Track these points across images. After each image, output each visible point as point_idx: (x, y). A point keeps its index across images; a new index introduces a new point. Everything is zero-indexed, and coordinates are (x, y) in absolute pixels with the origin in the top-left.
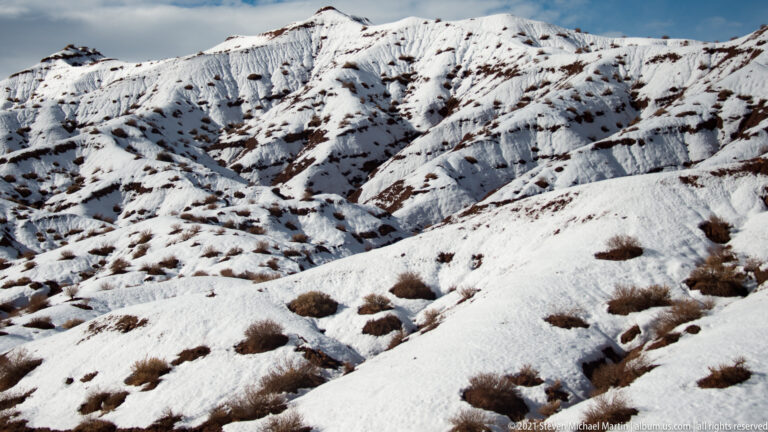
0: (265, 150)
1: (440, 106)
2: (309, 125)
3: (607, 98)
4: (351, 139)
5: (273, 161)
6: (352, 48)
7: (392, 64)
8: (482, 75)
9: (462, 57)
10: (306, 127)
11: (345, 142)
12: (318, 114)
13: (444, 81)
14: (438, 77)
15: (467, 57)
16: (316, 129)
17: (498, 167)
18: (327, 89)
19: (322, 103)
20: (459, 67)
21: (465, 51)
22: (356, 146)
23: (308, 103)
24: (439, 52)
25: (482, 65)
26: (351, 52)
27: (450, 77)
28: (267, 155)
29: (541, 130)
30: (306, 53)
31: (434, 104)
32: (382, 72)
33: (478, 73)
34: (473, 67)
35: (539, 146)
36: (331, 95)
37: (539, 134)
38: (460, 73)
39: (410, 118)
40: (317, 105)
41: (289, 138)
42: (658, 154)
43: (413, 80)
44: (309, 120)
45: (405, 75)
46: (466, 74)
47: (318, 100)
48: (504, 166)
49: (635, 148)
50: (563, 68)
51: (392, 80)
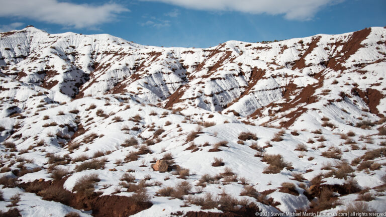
0: (31, 77)
1: (92, 65)
2: (46, 68)
3: (176, 64)
4: (69, 74)
5: (35, 81)
6: (46, 41)
7: (67, 48)
8: (105, 55)
9: (95, 48)
10: (44, 69)
11: (67, 75)
12: (47, 64)
13: (91, 56)
14: (88, 54)
15: (97, 47)
16: (49, 70)
17: (155, 86)
18: (49, 55)
19: (48, 60)
20: (94, 51)
21: (95, 46)
22: (71, 77)
23: (43, 60)
24: (85, 45)
25: (104, 51)
26: (46, 43)
27: (92, 54)
28: (33, 79)
29: (164, 74)
30: (26, 42)
31: (89, 64)
32: (65, 51)
33: (103, 54)
34: (100, 51)
35: (165, 79)
36: (51, 58)
37: (164, 75)
38: (96, 53)
39: (81, 68)
40: (46, 61)
41: (39, 73)
42: (231, 83)
43: (77, 55)
44: (46, 67)
45: (73, 53)
46: (98, 54)
47: (46, 59)
48: (157, 86)
49: (223, 80)
50: (148, 54)
51: (69, 54)
